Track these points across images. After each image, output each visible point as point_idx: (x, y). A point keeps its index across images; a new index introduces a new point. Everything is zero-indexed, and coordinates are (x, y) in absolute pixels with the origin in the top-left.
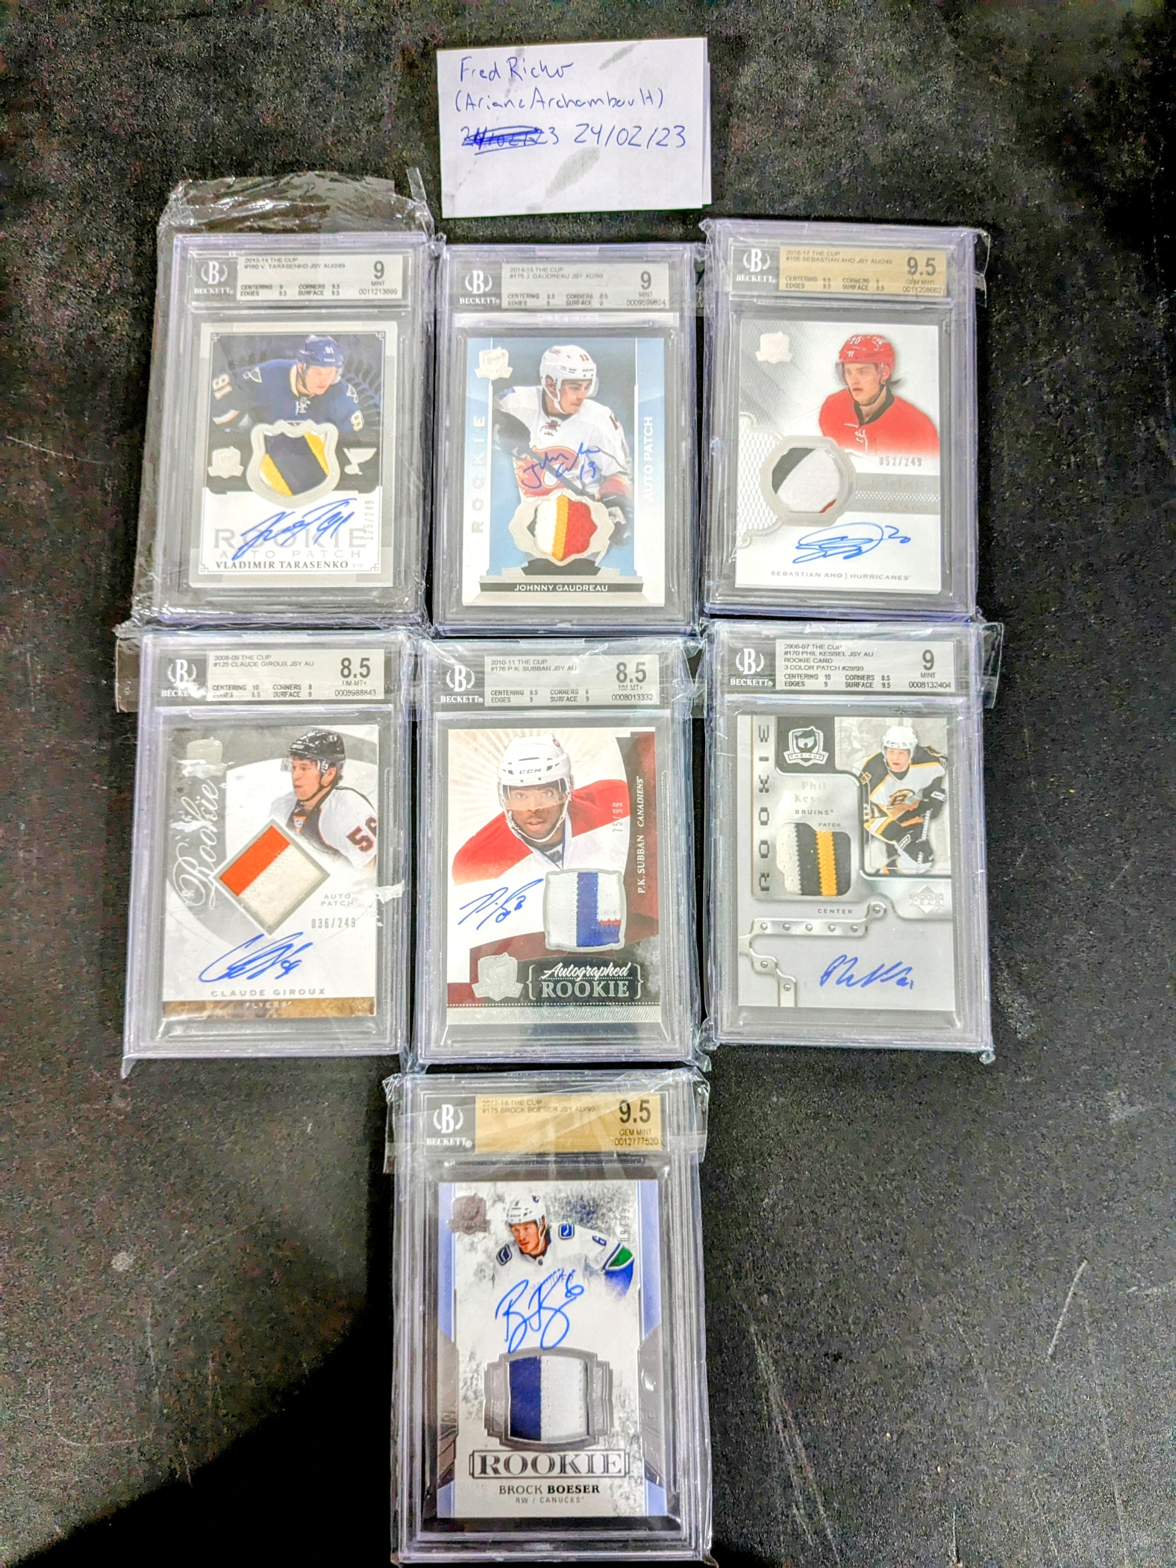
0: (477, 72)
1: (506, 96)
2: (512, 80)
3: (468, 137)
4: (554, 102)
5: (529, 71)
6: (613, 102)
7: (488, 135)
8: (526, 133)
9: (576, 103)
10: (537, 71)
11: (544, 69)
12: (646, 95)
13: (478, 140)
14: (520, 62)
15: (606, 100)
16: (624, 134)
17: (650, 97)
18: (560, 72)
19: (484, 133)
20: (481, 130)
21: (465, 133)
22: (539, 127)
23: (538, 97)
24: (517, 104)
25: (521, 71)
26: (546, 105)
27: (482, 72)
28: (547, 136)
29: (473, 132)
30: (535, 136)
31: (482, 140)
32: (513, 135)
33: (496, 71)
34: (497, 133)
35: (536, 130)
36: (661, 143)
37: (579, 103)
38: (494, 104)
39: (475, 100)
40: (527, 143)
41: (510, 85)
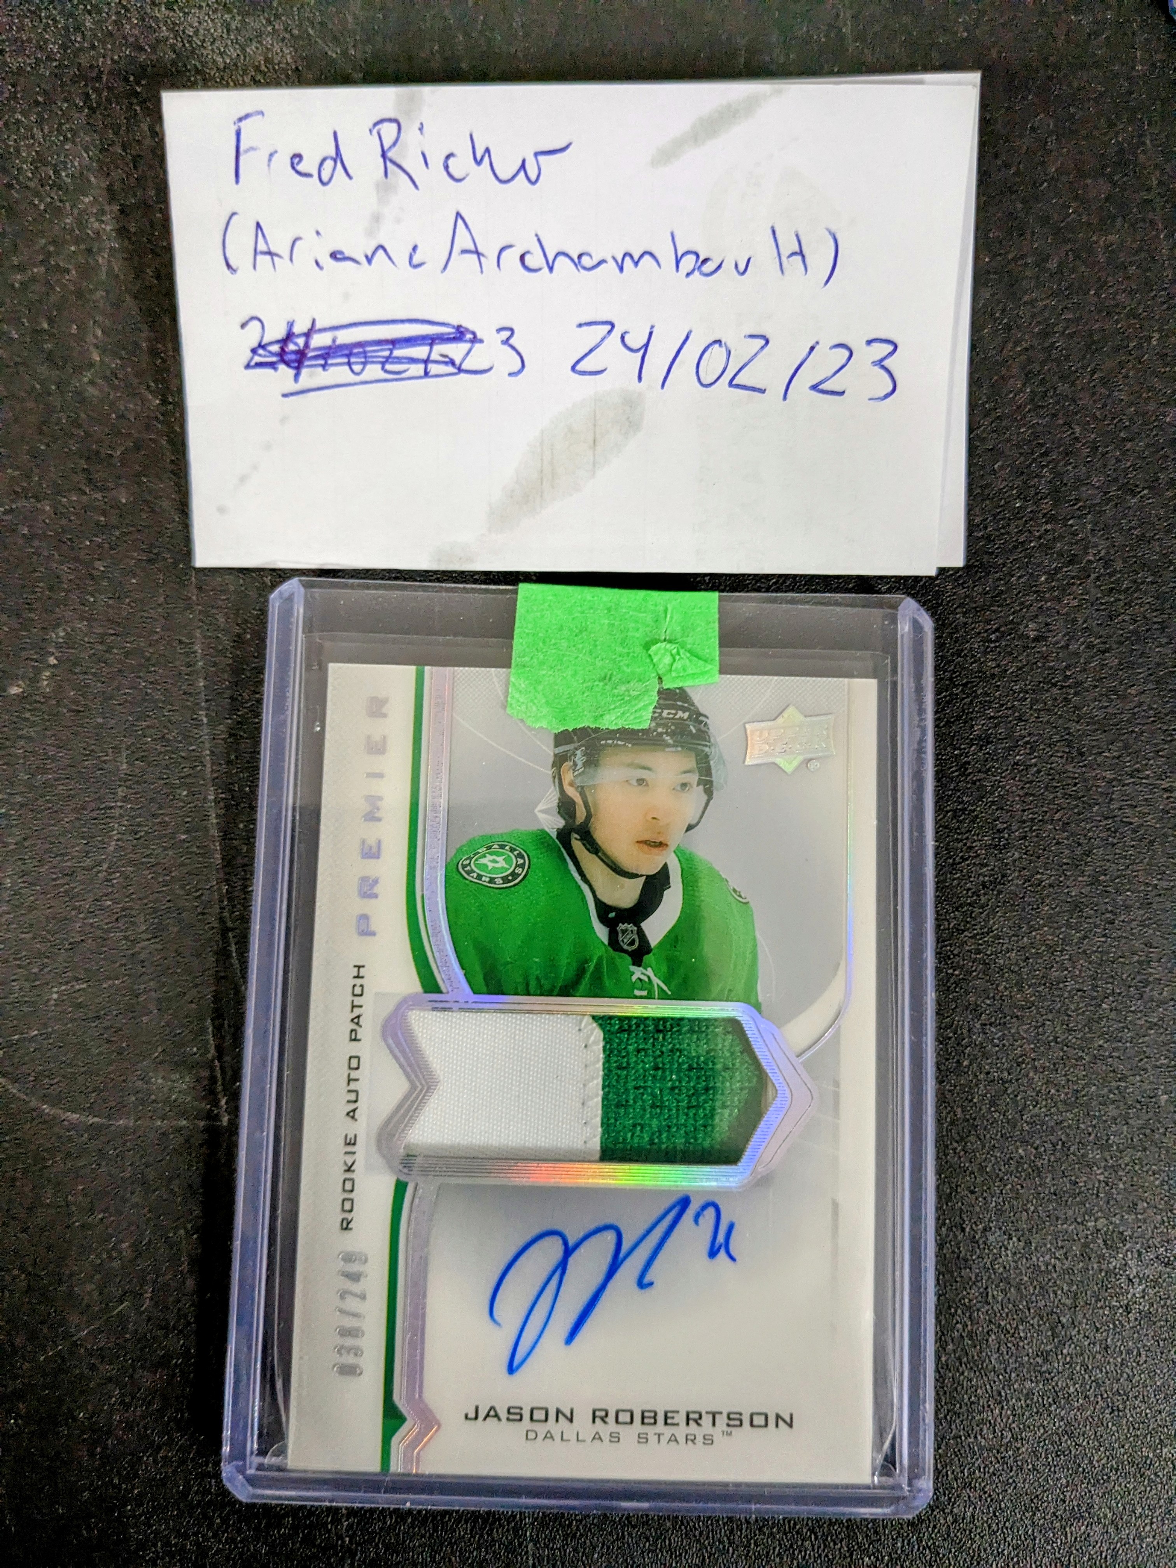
0: (283, 160)
2: (385, 188)
3: (261, 346)
4: (511, 258)
5: (436, 162)
6: (688, 262)
7: (320, 340)
8: (432, 340)
9: (578, 262)
10: (462, 164)
11: (482, 158)
12: (788, 245)
14: (410, 134)
15: (667, 257)
16: (717, 355)
17: (801, 253)
19: (308, 335)
21: (252, 335)
23: (463, 240)
24: (401, 257)
25: (413, 164)
26: (490, 262)
29: (275, 332)
30: (456, 350)
32: (394, 343)
33: (338, 157)
34: (345, 337)
35: (459, 334)
36: (822, 387)
37: (586, 261)
38: (334, 255)
39: (279, 243)
40: (434, 369)
41: (382, 201)
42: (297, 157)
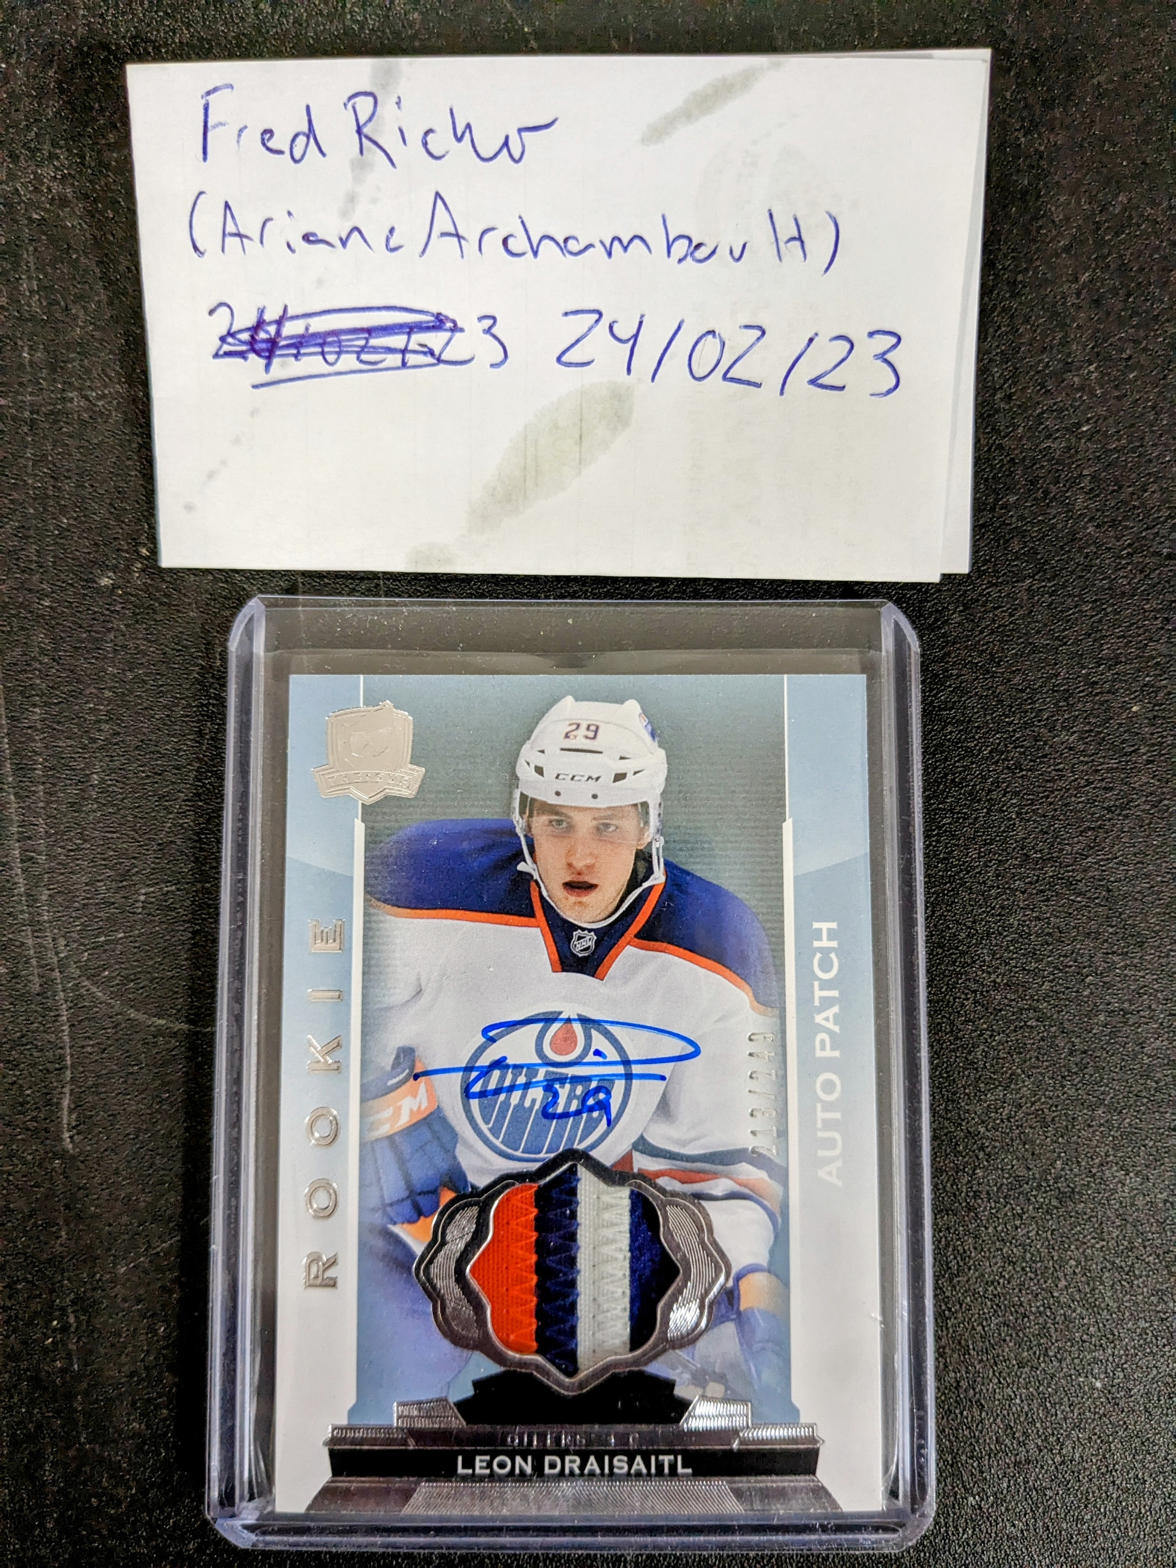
0: (253, 136)
2: (360, 166)
3: (230, 334)
4: (493, 241)
5: (414, 137)
6: (680, 248)
7: (291, 329)
8: (410, 329)
9: (563, 245)
10: (441, 141)
11: (463, 134)
12: (787, 230)
14: (387, 108)
15: (658, 242)
16: (710, 346)
17: (800, 239)
19: (279, 322)
21: (221, 323)
23: (443, 223)
24: (378, 241)
25: (389, 141)
26: (471, 246)
29: (245, 319)
30: (435, 340)
32: (370, 331)
33: (311, 133)
34: (318, 325)
36: (823, 381)
37: (573, 246)
38: (306, 238)
39: (249, 225)
40: (411, 359)
41: (357, 180)
42: (268, 133)
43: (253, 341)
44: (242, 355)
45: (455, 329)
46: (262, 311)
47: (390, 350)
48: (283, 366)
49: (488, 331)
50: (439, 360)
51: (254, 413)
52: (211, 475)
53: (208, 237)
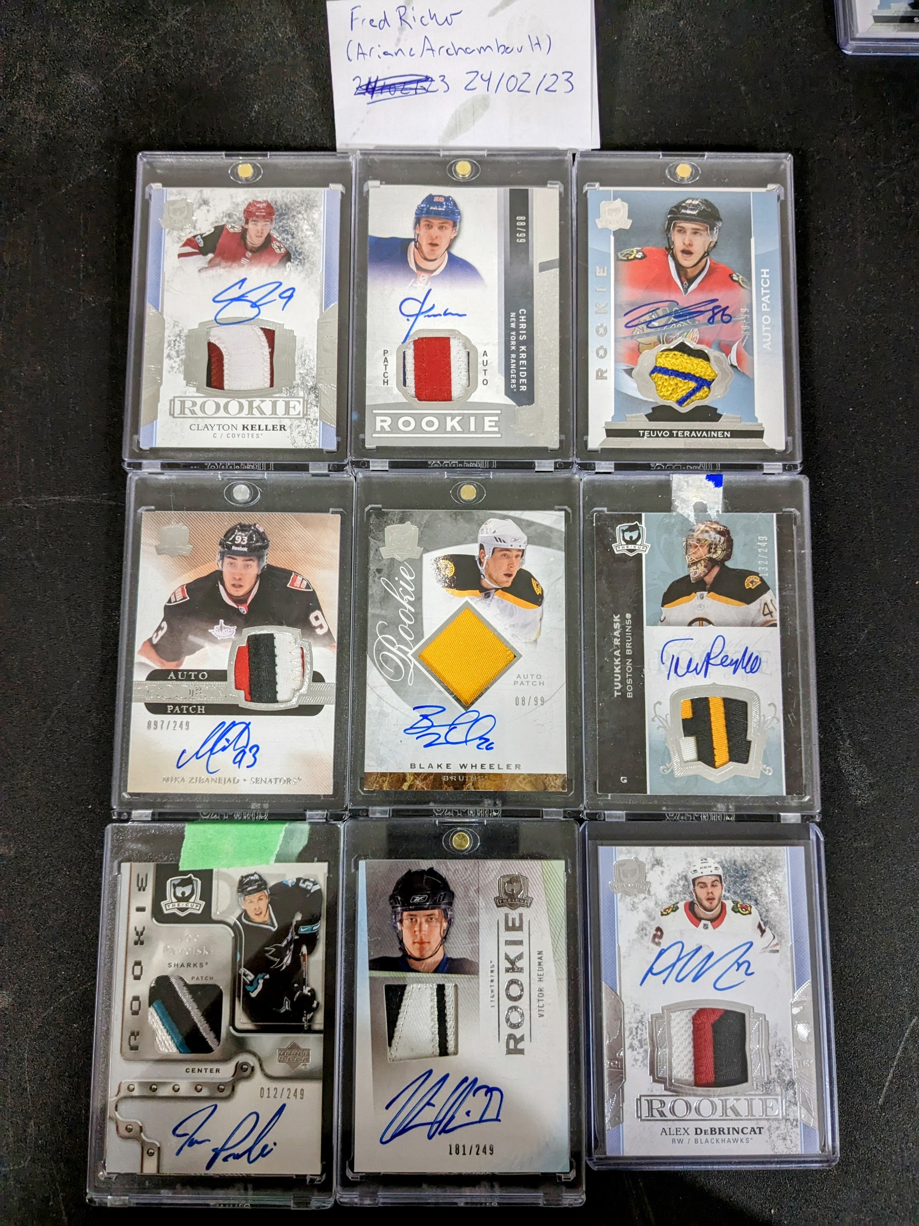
0: (367, 22)
1: (397, 45)
2: (401, 29)
3: (360, 87)
4: (443, 50)
5: (418, 19)
6: (502, 49)
7: (380, 84)
8: (418, 81)
9: (465, 51)
10: (427, 20)
11: (433, 17)
12: (534, 41)
13: (370, 89)
14: (409, 10)
15: (495, 47)
16: (513, 80)
17: (539, 44)
18: (450, 22)
19: (376, 82)
20: (373, 80)
21: (357, 83)
22: (429, 75)
23: (428, 46)
24: (407, 52)
25: (410, 20)
26: (436, 53)
27: (372, 20)
28: (437, 84)
29: (365, 81)
30: (425, 85)
31: (374, 89)
32: (405, 83)
33: (385, 19)
34: (388, 82)
35: (427, 79)
36: (550, 89)
37: (468, 51)
38: (384, 53)
39: (366, 49)
40: (418, 91)
41: (400, 33)
42: (372, 21)
43: (367, 89)
44: (364, 93)
45: (432, 80)
46: (370, 79)
47: (411, 89)
48: (377, 96)
49: (442, 80)
50: (427, 91)
51: (368, 112)
52: (354, 134)
53: (353, 54)
